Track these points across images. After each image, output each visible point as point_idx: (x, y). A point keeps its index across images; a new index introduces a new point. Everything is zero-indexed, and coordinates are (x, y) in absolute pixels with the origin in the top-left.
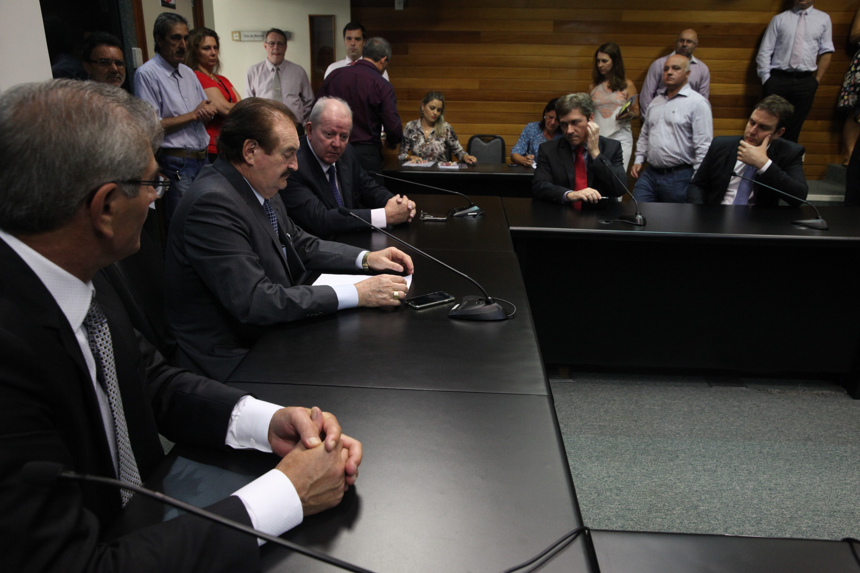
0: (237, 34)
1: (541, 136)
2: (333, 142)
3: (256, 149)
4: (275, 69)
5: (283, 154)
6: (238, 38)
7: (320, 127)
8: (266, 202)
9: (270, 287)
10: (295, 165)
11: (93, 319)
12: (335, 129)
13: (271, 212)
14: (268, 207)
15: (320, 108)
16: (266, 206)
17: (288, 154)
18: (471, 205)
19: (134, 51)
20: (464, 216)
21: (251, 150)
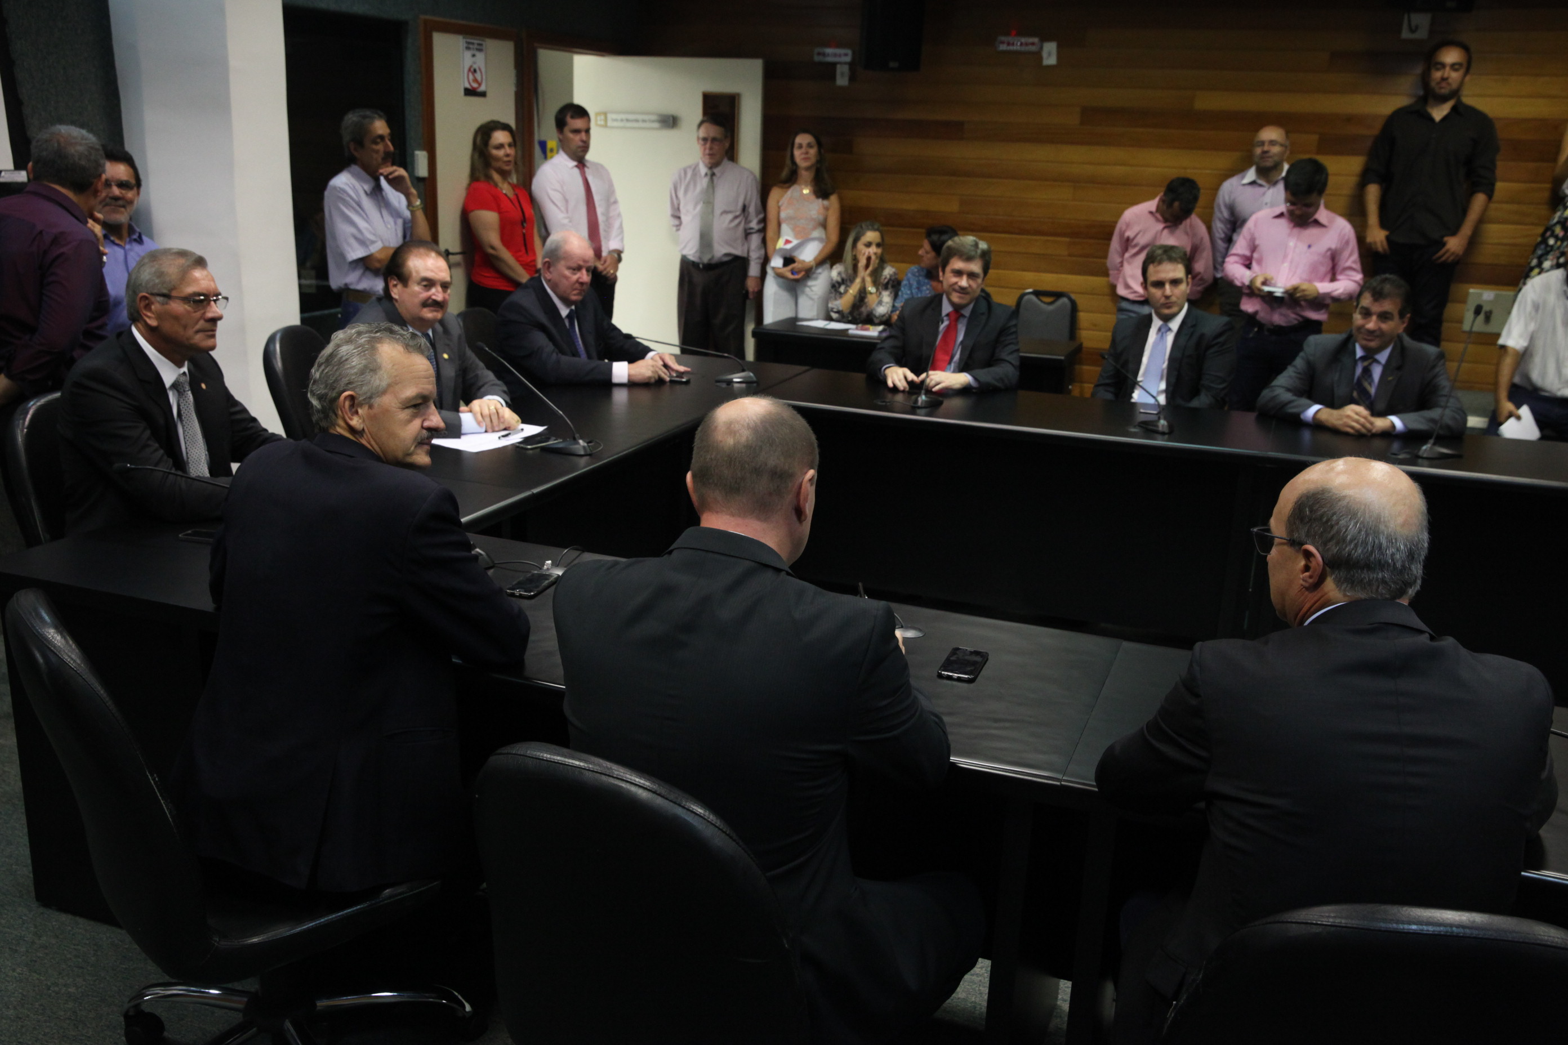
0: (603, 117)
1: (928, 289)
2: (579, 278)
4: (709, 173)
6: (602, 123)
7: (563, 263)
12: (581, 263)
18: (743, 371)
19: (417, 155)
20: (730, 382)
21: (395, 286)
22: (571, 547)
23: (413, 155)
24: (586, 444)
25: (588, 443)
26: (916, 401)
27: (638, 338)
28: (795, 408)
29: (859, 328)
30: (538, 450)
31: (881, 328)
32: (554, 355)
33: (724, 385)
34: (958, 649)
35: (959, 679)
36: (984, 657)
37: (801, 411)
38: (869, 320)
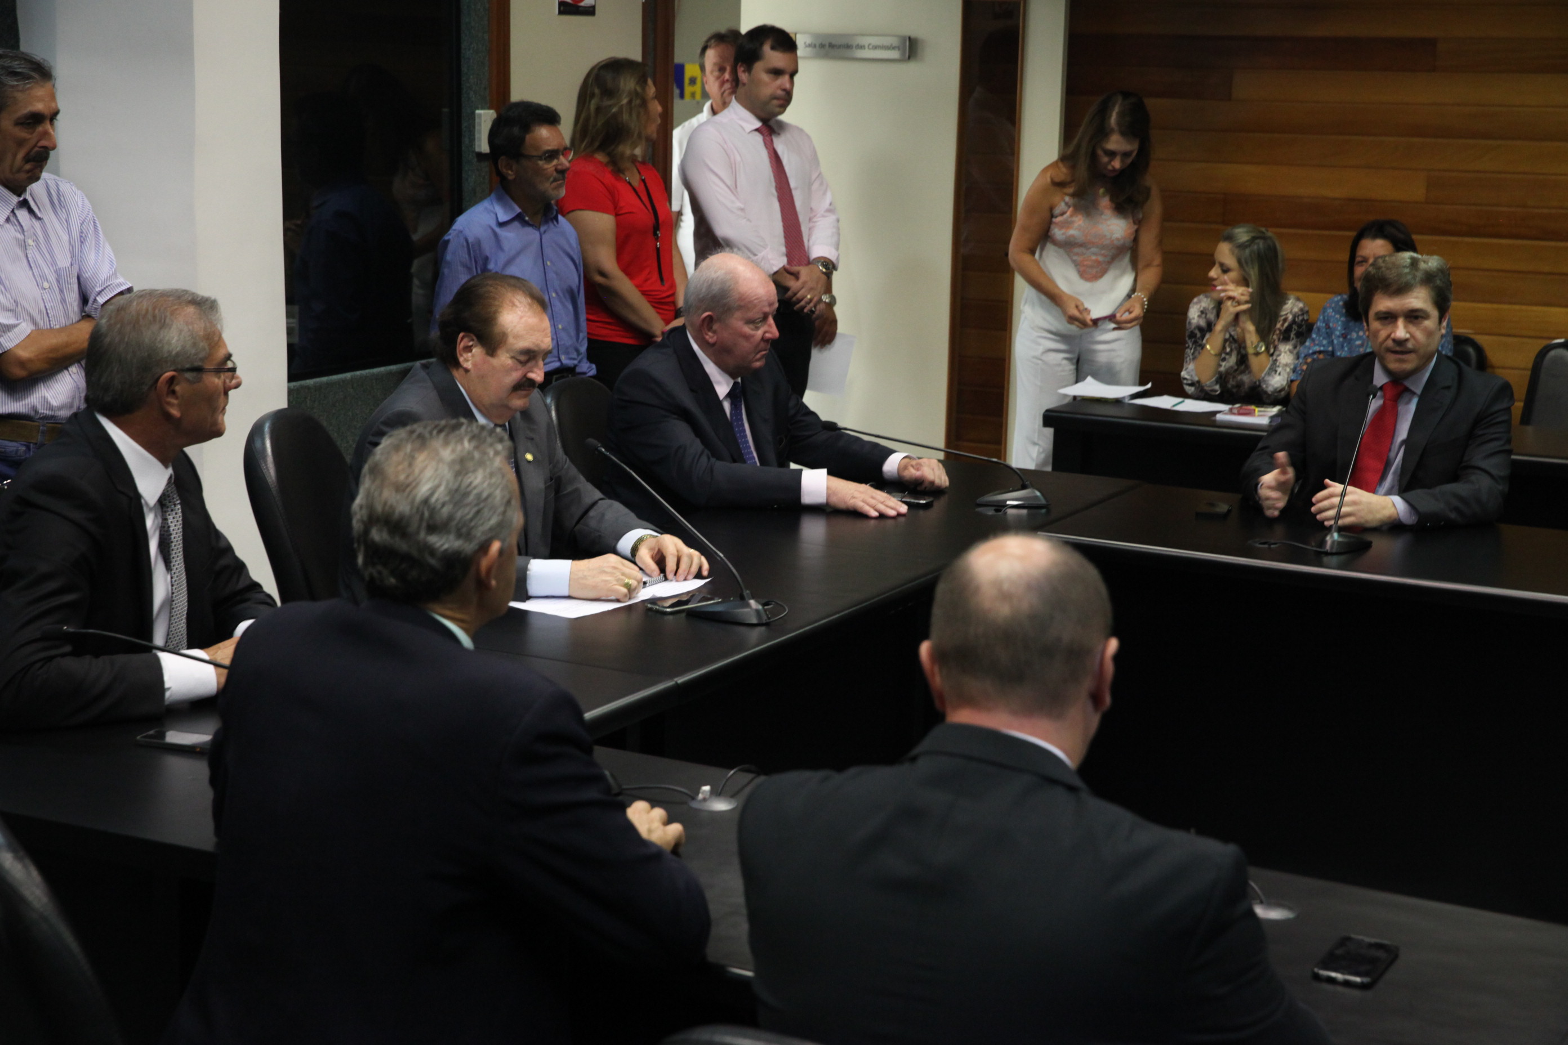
3: (474, 347)
5: (514, 357)
10: (539, 376)
11: (167, 498)
17: (524, 357)
18: (1024, 487)
19: (480, 116)
20: (1001, 506)
21: (468, 349)
22: (740, 767)
23: (472, 116)
24: (760, 607)
25: (764, 605)
26: (1323, 542)
27: (846, 429)
28: (1078, 547)
29: (1235, 411)
30: (683, 615)
31: (1275, 410)
32: (704, 459)
33: (990, 512)
34: (1349, 939)
35: (1347, 984)
36: (1392, 954)
37: (1087, 551)
38: (1256, 396)
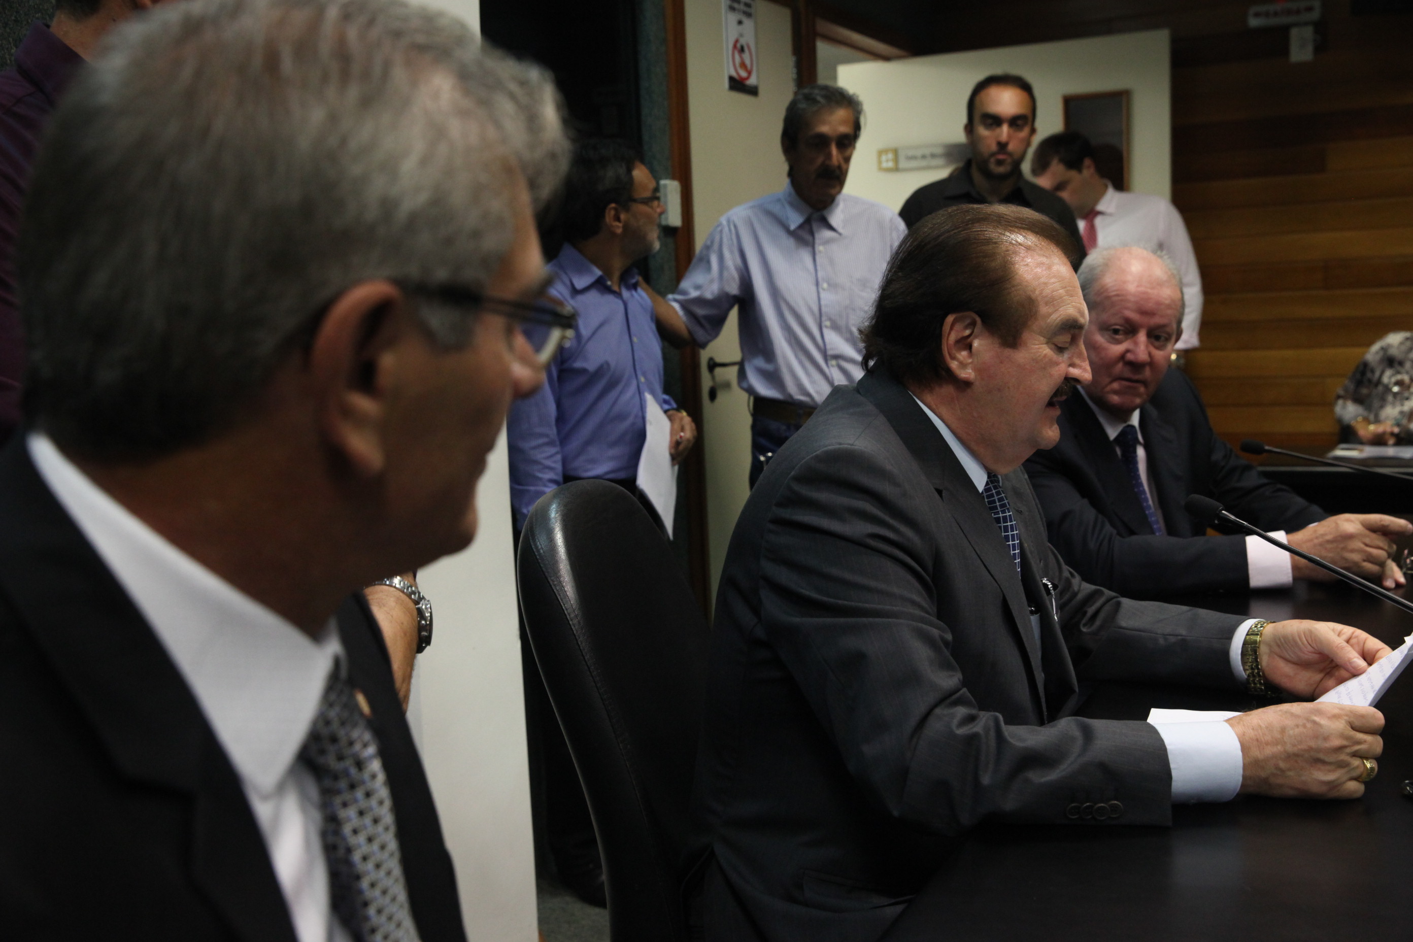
0: (890, 156)
2: (1127, 351)
3: (976, 337)
5: (1050, 341)
6: (890, 164)
8: (991, 485)
9: (971, 719)
10: (1085, 370)
11: (332, 749)
12: (1134, 316)
13: (1003, 512)
14: (996, 498)
15: (1092, 269)
16: (992, 495)
17: (1064, 339)
19: (665, 186)
21: (964, 342)
